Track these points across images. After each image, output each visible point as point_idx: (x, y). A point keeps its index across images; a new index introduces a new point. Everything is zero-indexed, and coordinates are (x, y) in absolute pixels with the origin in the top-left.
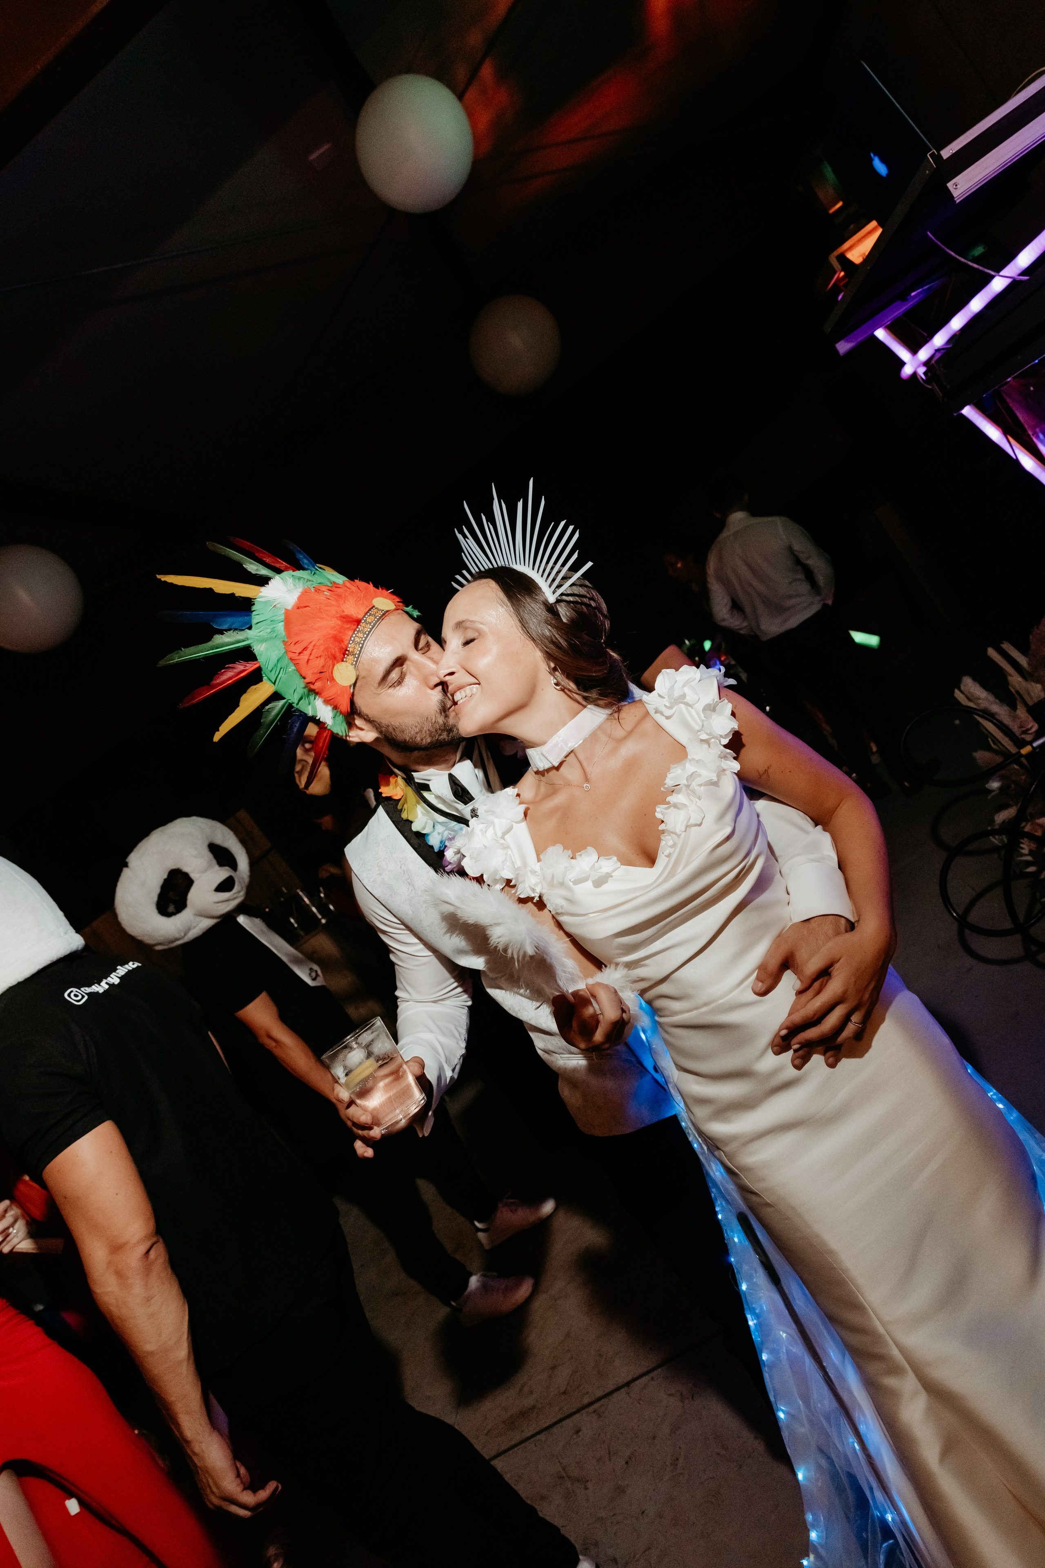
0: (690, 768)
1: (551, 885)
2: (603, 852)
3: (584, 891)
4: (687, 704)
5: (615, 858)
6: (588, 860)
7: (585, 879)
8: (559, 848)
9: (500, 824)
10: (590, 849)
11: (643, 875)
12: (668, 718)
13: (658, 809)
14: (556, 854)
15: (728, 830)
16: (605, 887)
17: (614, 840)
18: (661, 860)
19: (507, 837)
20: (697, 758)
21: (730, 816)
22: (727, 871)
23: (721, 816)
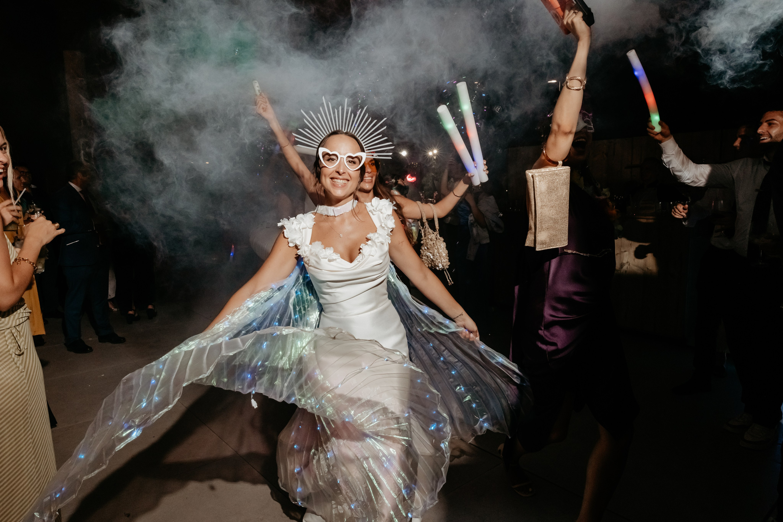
0: (376, 235)
1: (311, 254)
2: (336, 251)
3: (324, 262)
4: (381, 213)
5: (339, 255)
6: (329, 252)
7: (326, 258)
8: (320, 243)
9: (303, 225)
10: (332, 248)
11: (346, 264)
12: (373, 215)
13: (362, 245)
14: (318, 245)
15: (381, 261)
16: (332, 263)
17: (341, 248)
18: (355, 262)
19: (304, 230)
20: (380, 233)
21: (383, 257)
22: (374, 275)
23: (381, 256)
